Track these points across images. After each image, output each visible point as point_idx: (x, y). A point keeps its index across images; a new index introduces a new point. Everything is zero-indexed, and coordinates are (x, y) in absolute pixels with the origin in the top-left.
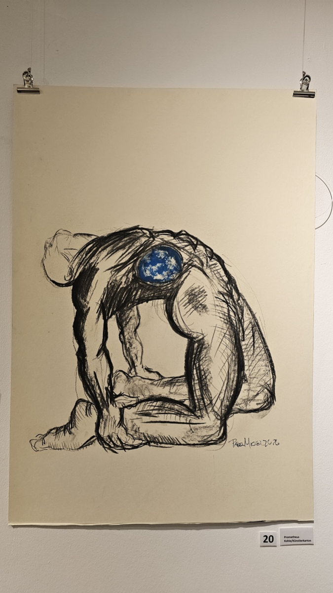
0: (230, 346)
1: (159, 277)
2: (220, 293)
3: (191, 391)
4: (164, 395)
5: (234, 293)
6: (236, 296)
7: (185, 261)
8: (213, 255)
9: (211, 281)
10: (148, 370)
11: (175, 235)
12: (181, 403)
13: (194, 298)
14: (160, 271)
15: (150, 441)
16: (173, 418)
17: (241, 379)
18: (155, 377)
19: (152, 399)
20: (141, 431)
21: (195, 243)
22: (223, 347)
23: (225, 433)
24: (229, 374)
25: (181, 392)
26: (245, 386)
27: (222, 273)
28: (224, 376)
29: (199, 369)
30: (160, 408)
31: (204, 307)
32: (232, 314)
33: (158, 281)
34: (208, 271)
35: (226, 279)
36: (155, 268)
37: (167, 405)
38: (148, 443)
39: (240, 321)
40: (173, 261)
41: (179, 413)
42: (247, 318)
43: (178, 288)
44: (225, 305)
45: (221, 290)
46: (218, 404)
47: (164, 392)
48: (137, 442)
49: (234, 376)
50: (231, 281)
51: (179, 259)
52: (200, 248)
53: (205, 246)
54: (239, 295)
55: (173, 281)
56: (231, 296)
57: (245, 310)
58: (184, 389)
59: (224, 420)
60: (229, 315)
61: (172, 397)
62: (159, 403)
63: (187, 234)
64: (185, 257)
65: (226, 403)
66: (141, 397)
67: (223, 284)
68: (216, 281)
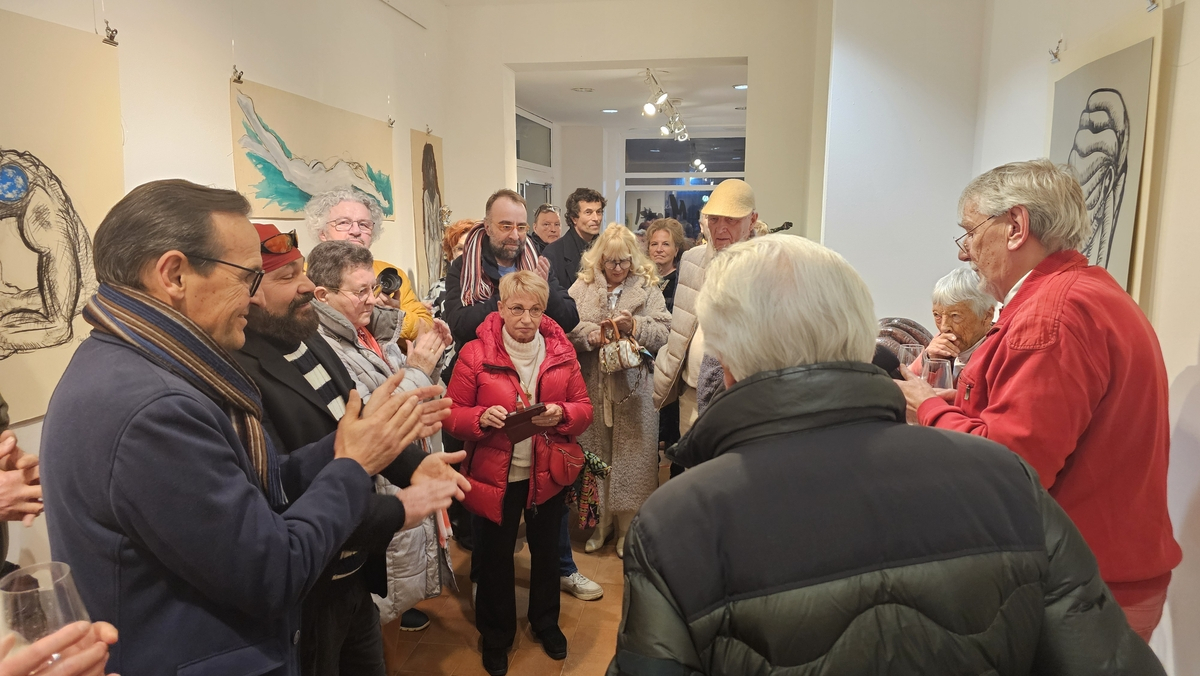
0: (71, 257)
1: (9, 195)
2: (60, 210)
3: (44, 301)
4: (23, 307)
5: (70, 211)
6: (72, 214)
7: (30, 180)
8: (52, 176)
9: (52, 200)
10: (8, 285)
11: (21, 155)
12: (37, 312)
13: (40, 214)
14: (10, 189)
15: (17, 350)
16: (33, 326)
17: (79, 285)
18: (15, 291)
19: (14, 311)
20: (9, 341)
21: (37, 164)
22: (65, 259)
23: (72, 333)
24: (70, 282)
25: (36, 302)
26: (82, 291)
27: (61, 193)
28: (68, 285)
29: (48, 280)
30: (22, 318)
31: (49, 223)
32: (70, 229)
33: (9, 199)
34: (49, 190)
35: (64, 198)
36: (5, 186)
37: (27, 315)
38: (16, 351)
39: (76, 235)
40: (20, 180)
41: (37, 321)
42: (81, 232)
43: (26, 206)
44: (64, 222)
45: (61, 208)
46: (65, 309)
47: (22, 303)
48: (7, 352)
49: (74, 283)
50: (67, 200)
51: (25, 178)
52: (42, 168)
53: (46, 167)
54: (74, 212)
55: (22, 199)
56: (68, 214)
57: (80, 226)
58: (39, 299)
59: (70, 320)
60: (68, 231)
61: (30, 307)
62: (20, 314)
63: (30, 155)
64: (31, 177)
65: (71, 307)
66: (5, 311)
67: (61, 202)
68: (56, 200)
